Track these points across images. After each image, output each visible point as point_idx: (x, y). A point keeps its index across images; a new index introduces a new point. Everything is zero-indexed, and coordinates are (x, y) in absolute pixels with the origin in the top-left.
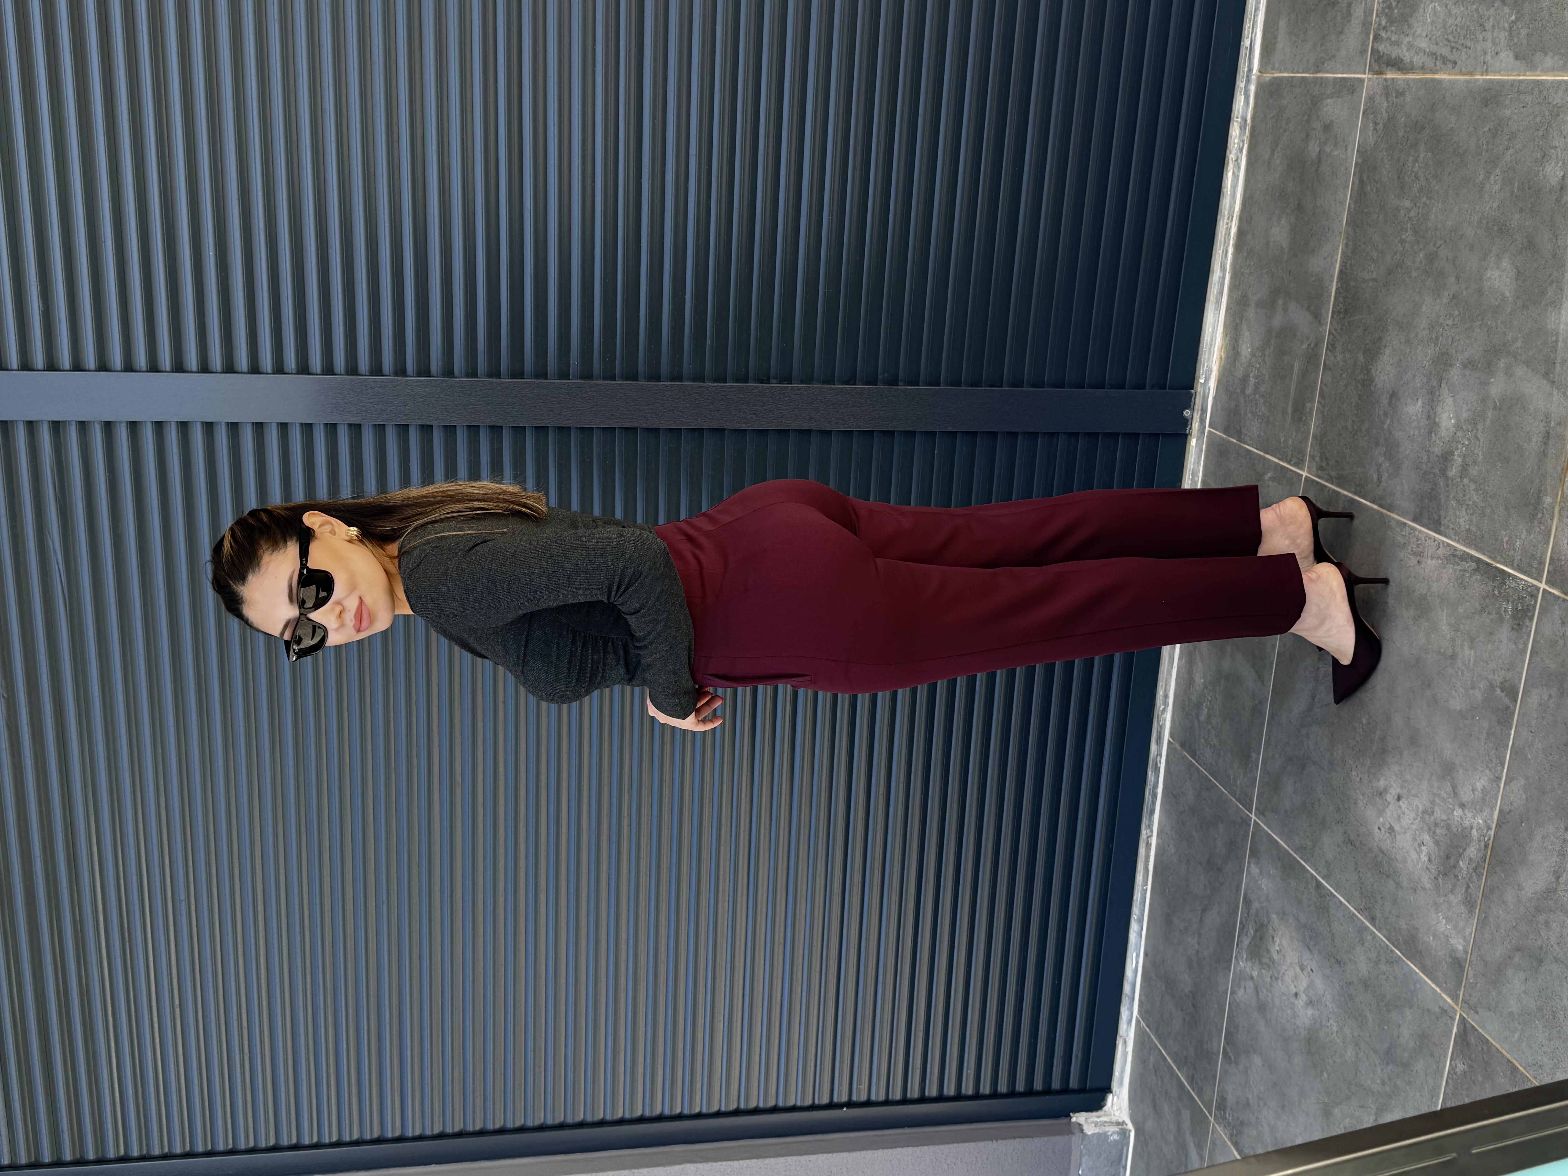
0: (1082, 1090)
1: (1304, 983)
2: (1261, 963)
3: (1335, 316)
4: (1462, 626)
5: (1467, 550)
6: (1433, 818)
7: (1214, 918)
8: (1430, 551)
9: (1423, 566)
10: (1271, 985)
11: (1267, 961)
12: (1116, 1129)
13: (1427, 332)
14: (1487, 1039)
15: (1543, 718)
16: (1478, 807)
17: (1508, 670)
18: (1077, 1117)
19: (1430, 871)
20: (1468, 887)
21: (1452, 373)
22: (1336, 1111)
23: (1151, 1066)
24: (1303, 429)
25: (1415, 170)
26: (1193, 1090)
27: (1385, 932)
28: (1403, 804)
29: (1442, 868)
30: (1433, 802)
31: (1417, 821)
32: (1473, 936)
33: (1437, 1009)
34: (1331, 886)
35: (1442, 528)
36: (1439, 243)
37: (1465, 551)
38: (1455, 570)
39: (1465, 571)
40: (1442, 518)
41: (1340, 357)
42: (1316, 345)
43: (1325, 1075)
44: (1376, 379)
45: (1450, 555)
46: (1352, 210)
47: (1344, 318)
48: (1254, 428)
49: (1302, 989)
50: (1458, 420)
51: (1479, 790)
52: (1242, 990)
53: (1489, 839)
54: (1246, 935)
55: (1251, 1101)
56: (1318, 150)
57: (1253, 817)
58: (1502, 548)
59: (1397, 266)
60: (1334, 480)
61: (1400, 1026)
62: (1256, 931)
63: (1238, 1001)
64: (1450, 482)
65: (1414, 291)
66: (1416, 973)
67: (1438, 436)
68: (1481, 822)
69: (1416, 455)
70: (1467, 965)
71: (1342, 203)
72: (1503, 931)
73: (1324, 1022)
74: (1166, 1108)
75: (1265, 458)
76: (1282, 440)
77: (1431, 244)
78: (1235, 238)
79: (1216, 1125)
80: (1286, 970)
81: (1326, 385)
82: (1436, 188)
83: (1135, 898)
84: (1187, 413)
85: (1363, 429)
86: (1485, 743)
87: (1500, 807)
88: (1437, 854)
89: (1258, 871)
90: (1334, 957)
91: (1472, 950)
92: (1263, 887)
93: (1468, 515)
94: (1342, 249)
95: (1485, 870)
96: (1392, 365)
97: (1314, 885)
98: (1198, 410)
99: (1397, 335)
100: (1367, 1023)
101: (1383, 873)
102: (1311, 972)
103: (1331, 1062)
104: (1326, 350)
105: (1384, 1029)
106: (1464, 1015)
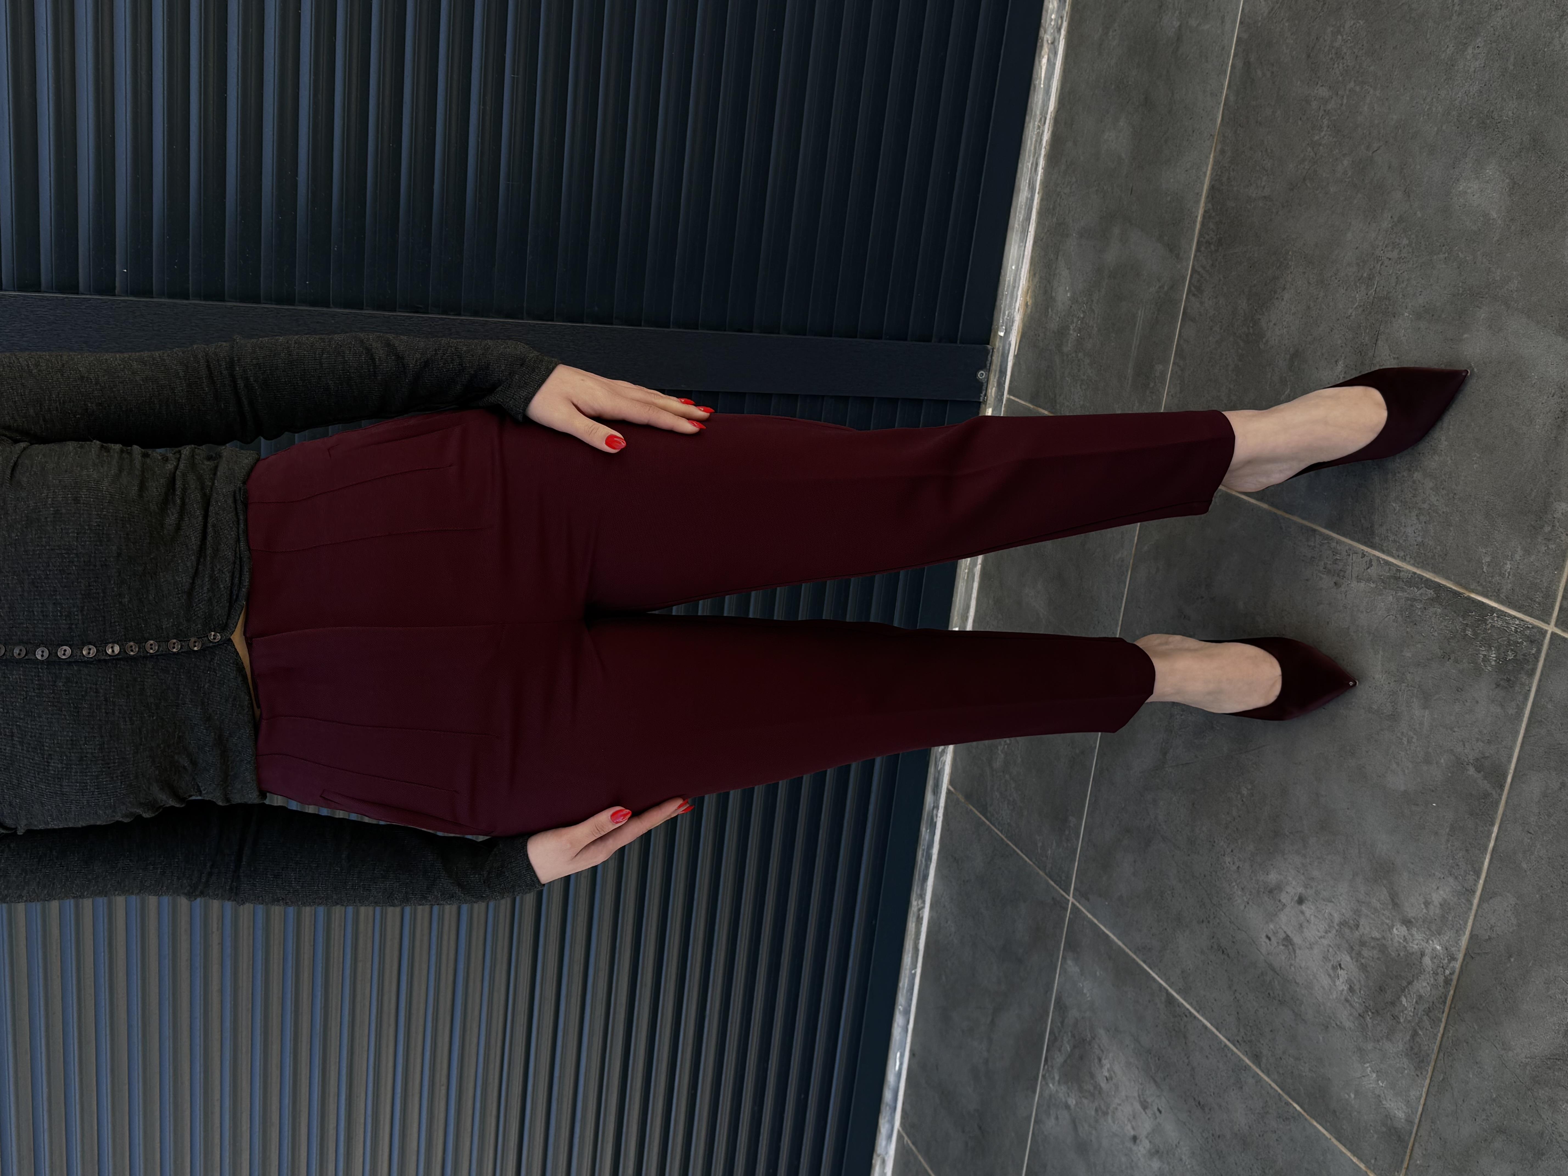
1: (1146, 1125)
2: (1081, 1089)
3: (1203, 250)
4: (1409, 675)
5: (1419, 572)
6: (1357, 934)
7: (1011, 1022)
8: (1355, 570)
9: (1342, 589)
10: (1096, 1121)
11: (1091, 1088)
13: (1354, 269)
15: (1549, 815)
16: (1434, 928)
17: (1489, 742)
19: (1351, 1005)
20: (1415, 1034)
25: (1337, 44)
27: (1275, 1076)
28: (1308, 909)
29: (1372, 1003)
30: (1357, 912)
31: (1330, 935)
32: (1422, 1102)
34: (1191, 1004)
35: (1377, 540)
36: (1375, 145)
37: (1415, 573)
38: (1399, 599)
39: (1415, 600)
40: (1376, 526)
41: (1209, 304)
42: (1172, 288)
44: (1269, 334)
45: (1389, 578)
46: (1231, 103)
47: (1217, 251)
49: (1144, 1133)
51: (1436, 903)
52: (1053, 1120)
53: (1452, 973)
56: (1176, 24)
57: (1071, 899)
58: (1479, 571)
59: (1304, 179)
62: (1074, 1048)
63: (1046, 1131)
65: (1333, 212)
66: (1327, 1138)
68: (1438, 947)
70: (1412, 1140)
71: (1215, 99)
72: (1474, 1103)
77: (1363, 147)
78: (1048, 147)
80: (1119, 1104)
81: (1186, 342)
82: (1372, 68)
83: (901, 985)
84: (981, 375)
86: (1448, 841)
87: (1472, 931)
88: (1362, 982)
89: (1077, 969)
90: (1194, 1099)
91: (1420, 1121)
92: (1085, 991)
93: (1420, 523)
94: (1214, 157)
95: (1445, 1015)
96: (1294, 314)
97: (1163, 999)
98: (996, 371)
99: (1304, 273)
101: (1274, 998)
102: (1157, 1113)
104: (1187, 294)
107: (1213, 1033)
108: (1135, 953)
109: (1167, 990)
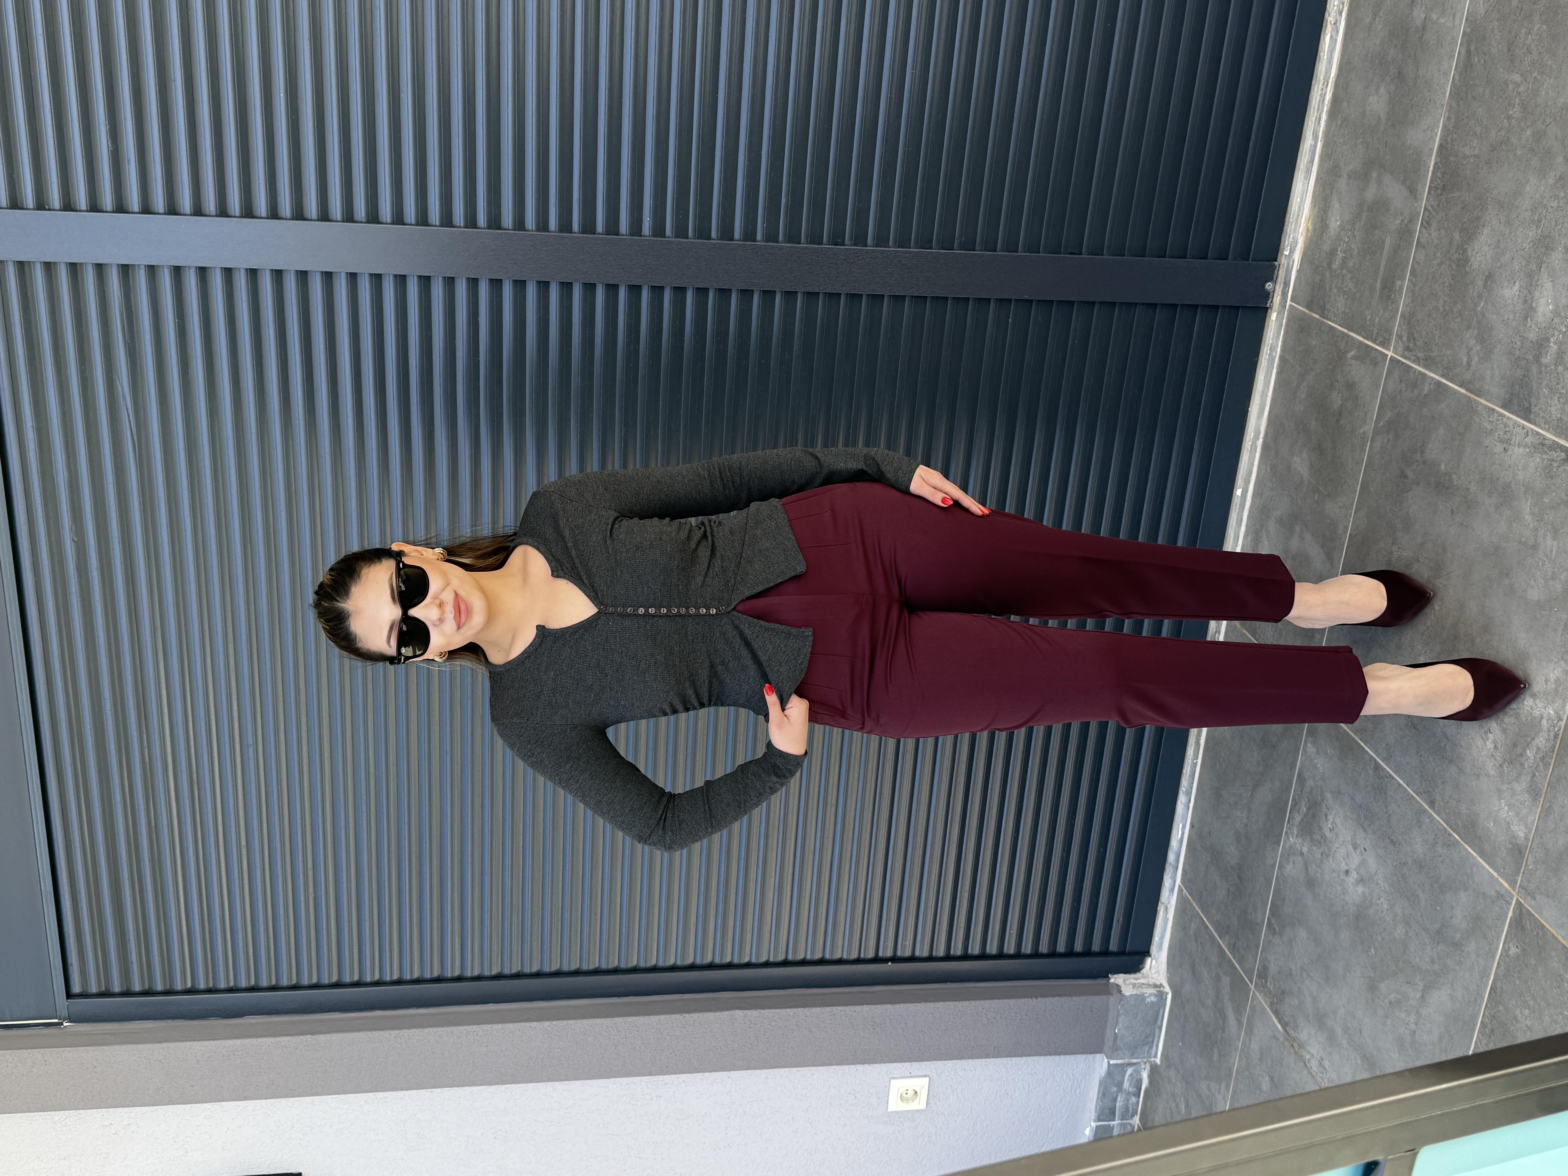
0: (1121, 953)
1: (1355, 860)
2: (1312, 840)
3: (1432, 192)
4: (1546, 516)
5: (1557, 439)
7: (1265, 794)
8: (1517, 439)
9: (1509, 453)
10: (1322, 862)
11: (1319, 837)
12: (1153, 991)
13: (1529, 213)
14: (1543, 925)
16: (1550, 698)
18: (1115, 978)
19: (1495, 759)
20: (1534, 775)
21: (1553, 257)
22: (1382, 986)
23: (1192, 933)
24: (1390, 308)
25: (1527, 42)
26: (1234, 958)
27: (1444, 815)
29: (1508, 756)
32: (1535, 824)
33: (1493, 894)
34: (1390, 768)
35: (1532, 416)
37: (1554, 441)
38: (1543, 460)
39: (1553, 460)
40: (1533, 406)
41: (1434, 235)
42: (1410, 221)
43: (1373, 951)
44: (1472, 259)
45: (1538, 444)
46: (1457, 82)
47: (1441, 194)
48: (1339, 304)
49: (1354, 867)
50: (1557, 306)
51: (1552, 680)
52: (1291, 865)
53: (1559, 730)
54: (1299, 812)
55: (1294, 972)
56: (1423, 16)
59: (1501, 144)
60: (1421, 361)
61: (1453, 907)
62: (1309, 808)
63: (1286, 875)
64: (1543, 369)
65: (1518, 170)
66: (1474, 857)
67: (1534, 321)
68: (1552, 712)
69: (1509, 340)
70: (1527, 852)
71: (1446, 74)
73: (1374, 901)
74: (1206, 974)
75: (1348, 336)
76: (1369, 317)
77: (1540, 121)
78: (1329, 105)
79: (1256, 992)
80: (1338, 848)
81: (1418, 263)
82: (1549, 62)
83: (1185, 767)
84: (1269, 286)
85: (1455, 310)
86: (1562, 635)
88: (1503, 741)
89: (1314, 750)
90: (1389, 838)
91: (1533, 838)
92: (1319, 766)
93: (1560, 404)
94: (1444, 121)
95: (1553, 760)
96: (1489, 245)
97: (1372, 767)
98: (1281, 283)
99: (1497, 215)
100: (1419, 903)
101: (1446, 758)
102: (1363, 851)
103: (1380, 939)
104: (1420, 227)
105: (1436, 909)
106: (1521, 900)
107: (1404, 788)
108: (1355, 734)
109: (1375, 759)
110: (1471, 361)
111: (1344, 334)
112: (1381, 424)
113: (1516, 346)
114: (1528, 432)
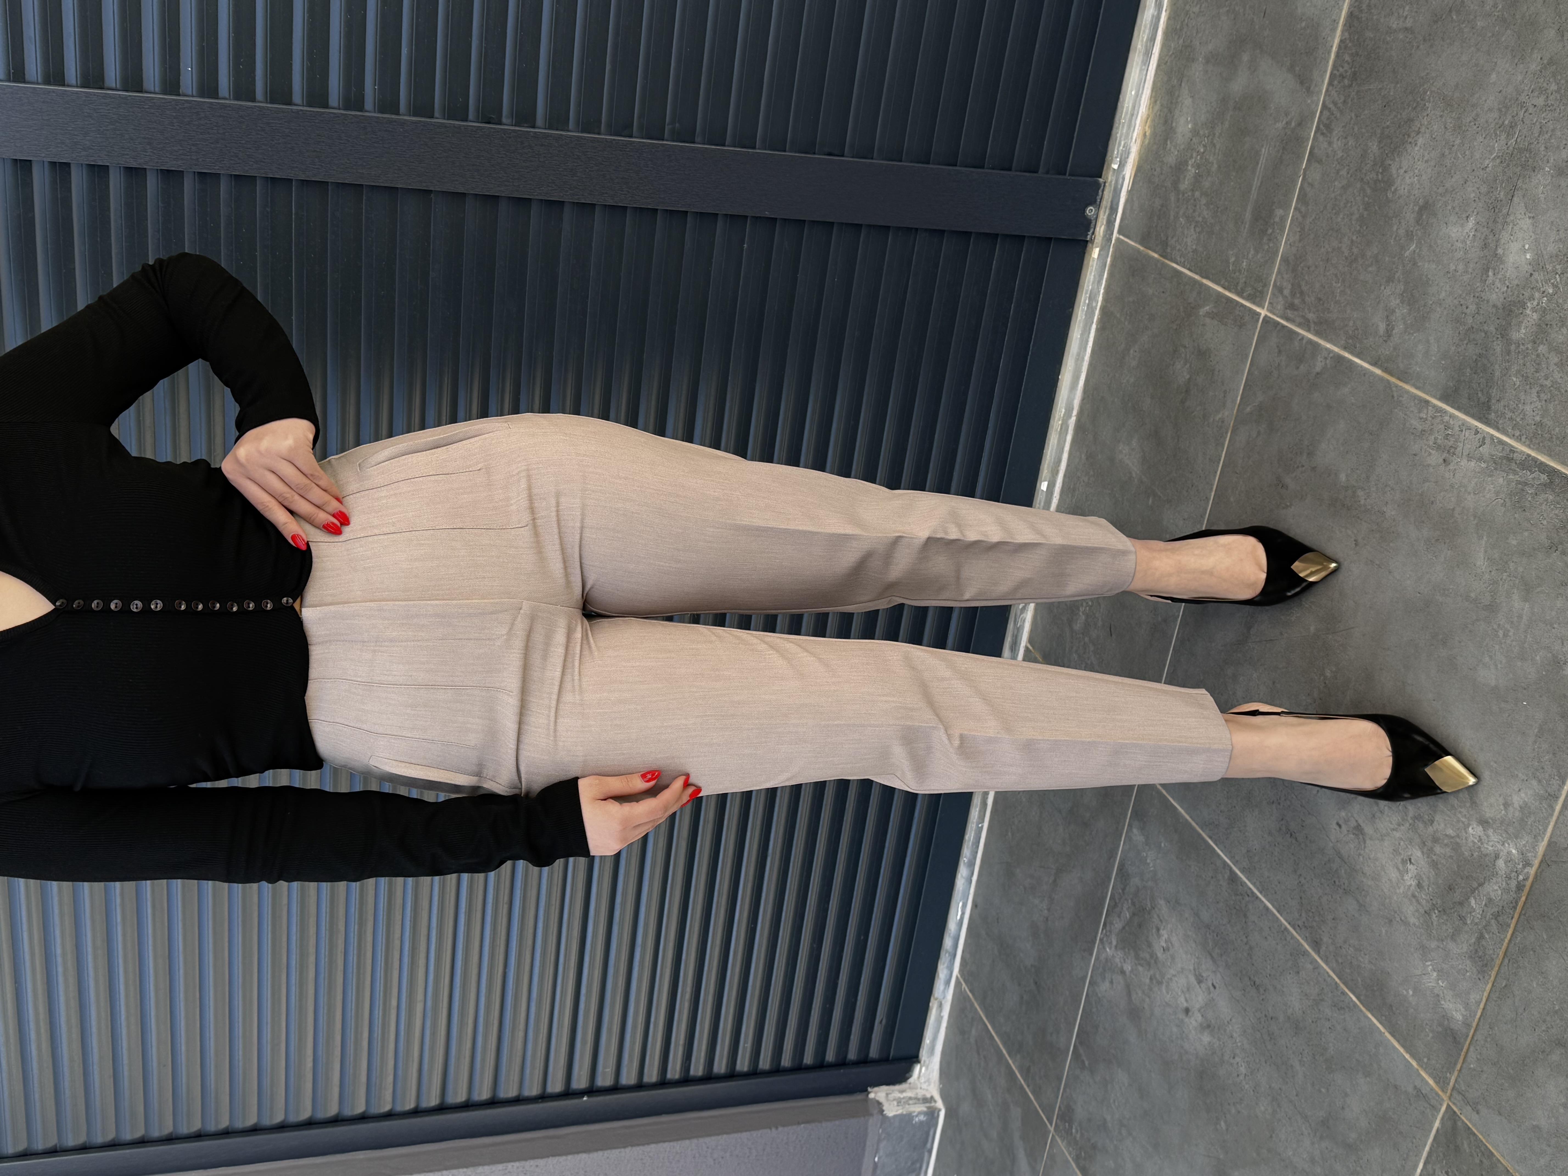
0: (884, 1060)
1: (1199, 998)
2: (1137, 957)
3: (1336, 82)
4: (1512, 564)
5: (1533, 454)
6: (1430, 829)
7: (1073, 883)
8: (1466, 447)
9: (1451, 467)
10: (1151, 989)
11: (1148, 956)
12: (922, 1108)
13: (1496, 115)
14: (1492, 1154)
16: (1511, 830)
18: (876, 1093)
19: (1417, 901)
20: (1481, 937)
21: (1534, 181)
23: (972, 1040)
24: (1266, 247)
26: (1028, 1086)
27: (1334, 965)
29: (1439, 902)
31: (1402, 828)
32: (1482, 1006)
33: (1410, 1089)
34: (1254, 884)
35: (1492, 416)
37: (1529, 455)
38: (1509, 482)
39: (1526, 484)
40: (1493, 401)
41: (1337, 144)
42: (1299, 124)
43: (1222, 1123)
44: (1398, 182)
45: (1501, 458)
47: (1350, 86)
48: (1190, 239)
49: (1197, 1006)
50: (1538, 255)
51: (1516, 805)
52: (1107, 983)
53: (1525, 879)
54: (1119, 917)
55: (1110, 1125)
59: (1450, 11)
60: (1312, 325)
61: (1346, 1095)
62: (1134, 914)
63: (1099, 995)
64: (1513, 347)
65: (1478, 50)
66: (1381, 1031)
67: (1500, 276)
68: (1514, 851)
69: (1456, 302)
70: (1468, 1043)
72: (1536, 1013)
73: (1226, 1058)
74: (990, 1096)
75: (1201, 285)
76: (1232, 259)
79: (1057, 1137)
80: (1174, 976)
81: (1311, 185)
83: (967, 837)
84: (1090, 211)
85: (1369, 254)
86: (1535, 742)
87: (1551, 837)
88: (1432, 879)
89: (1142, 839)
90: (1250, 979)
91: (1478, 1025)
92: (1148, 861)
93: (1540, 401)
95: (1514, 921)
96: (1427, 161)
97: (1226, 876)
98: (1106, 208)
99: (1441, 116)
100: (1293, 1077)
101: (1340, 886)
102: (1212, 988)
103: (1233, 1111)
104: (1315, 132)
105: (1320, 1091)
106: (1455, 1109)
107: (1274, 915)
108: (1202, 829)
110: (1393, 329)
111: (1195, 281)
112: (1248, 409)
113: (1468, 311)
114: (1484, 438)
